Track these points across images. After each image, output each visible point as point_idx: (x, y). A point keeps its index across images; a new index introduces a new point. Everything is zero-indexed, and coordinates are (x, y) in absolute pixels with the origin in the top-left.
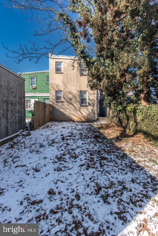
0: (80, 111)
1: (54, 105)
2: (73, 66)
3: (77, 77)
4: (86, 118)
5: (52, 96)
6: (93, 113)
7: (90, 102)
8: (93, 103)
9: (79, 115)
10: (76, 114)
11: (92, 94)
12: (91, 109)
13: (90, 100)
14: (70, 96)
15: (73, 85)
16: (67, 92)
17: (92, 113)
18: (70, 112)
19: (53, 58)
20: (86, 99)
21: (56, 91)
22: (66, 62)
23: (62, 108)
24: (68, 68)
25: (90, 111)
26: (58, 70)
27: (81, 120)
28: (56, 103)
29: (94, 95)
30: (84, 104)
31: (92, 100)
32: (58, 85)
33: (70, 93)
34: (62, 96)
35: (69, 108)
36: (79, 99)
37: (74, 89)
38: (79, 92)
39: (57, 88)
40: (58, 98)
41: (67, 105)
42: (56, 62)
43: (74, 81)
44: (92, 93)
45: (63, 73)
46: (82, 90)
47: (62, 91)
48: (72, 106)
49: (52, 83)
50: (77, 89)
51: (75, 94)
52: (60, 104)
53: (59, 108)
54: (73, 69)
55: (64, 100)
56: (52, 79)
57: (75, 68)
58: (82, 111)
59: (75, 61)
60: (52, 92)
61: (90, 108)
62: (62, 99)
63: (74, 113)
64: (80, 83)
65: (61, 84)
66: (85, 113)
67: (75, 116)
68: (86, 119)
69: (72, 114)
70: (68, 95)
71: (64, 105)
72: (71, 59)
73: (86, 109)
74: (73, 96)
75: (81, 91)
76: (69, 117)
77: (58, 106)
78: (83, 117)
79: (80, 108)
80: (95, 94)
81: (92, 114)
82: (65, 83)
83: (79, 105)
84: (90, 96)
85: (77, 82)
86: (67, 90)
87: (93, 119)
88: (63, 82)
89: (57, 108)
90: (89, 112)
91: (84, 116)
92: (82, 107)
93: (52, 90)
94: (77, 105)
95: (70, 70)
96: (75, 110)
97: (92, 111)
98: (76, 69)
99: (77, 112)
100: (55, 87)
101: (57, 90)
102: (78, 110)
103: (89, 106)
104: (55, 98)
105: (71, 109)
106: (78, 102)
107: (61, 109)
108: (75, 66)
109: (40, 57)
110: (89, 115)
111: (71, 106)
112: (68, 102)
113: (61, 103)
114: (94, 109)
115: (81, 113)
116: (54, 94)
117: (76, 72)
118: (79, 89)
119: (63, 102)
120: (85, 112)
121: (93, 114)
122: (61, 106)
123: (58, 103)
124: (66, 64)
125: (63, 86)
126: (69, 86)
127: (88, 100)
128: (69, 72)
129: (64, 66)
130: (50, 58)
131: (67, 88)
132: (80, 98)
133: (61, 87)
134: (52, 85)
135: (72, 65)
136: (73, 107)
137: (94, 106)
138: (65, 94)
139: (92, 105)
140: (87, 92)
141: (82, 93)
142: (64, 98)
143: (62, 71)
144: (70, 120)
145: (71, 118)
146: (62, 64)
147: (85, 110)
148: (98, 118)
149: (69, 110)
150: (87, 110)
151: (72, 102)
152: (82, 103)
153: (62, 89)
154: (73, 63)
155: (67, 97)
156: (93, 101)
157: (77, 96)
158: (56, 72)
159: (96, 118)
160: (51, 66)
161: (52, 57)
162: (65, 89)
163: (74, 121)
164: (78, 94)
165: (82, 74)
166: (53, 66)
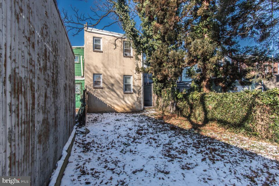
0: (123, 99)
1: (92, 92)
2: (115, 45)
3: (120, 58)
4: (131, 107)
5: (88, 80)
6: (139, 101)
7: (135, 89)
8: (139, 90)
9: (122, 105)
10: (119, 104)
11: (137, 80)
12: (137, 97)
13: (135, 86)
14: (112, 81)
15: (116, 68)
16: (108, 75)
17: (137, 101)
18: (111, 100)
19: (89, 32)
20: (130, 85)
21: (94, 74)
22: (107, 39)
23: (102, 96)
24: (108, 46)
25: (136, 99)
26: (96, 48)
27: (125, 110)
28: (94, 90)
29: (140, 81)
30: (129, 92)
31: (137, 86)
32: (96, 66)
33: (111, 77)
34: (101, 80)
35: (110, 95)
36: (122, 85)
37: (117, 73)
38: (122, 76)
39: (95, 69)
40: (96, 83)
41: (108, 92)
42: (94, 37)
43: (116, 63)
44: (137, 78)
45: (102, 52)
46: (126, 74)
47: (101, 74)
48: (115, 93)
49: (89, 64)
50: (120, 73)
51: (118, 78)
52: (99, 91)
53: (97, 96)
54: (116, 48)
55: (105, 86)
56: (89, 59)
57: (117, 47)
58: (126, 99)
59: (118, 39)
60: (89, 74)
61: (135, 96)
62: (102, 85)
63: (116, 101)
64: (124, 66)
65: (100, 66)
66: (130, 102)
67: (118, 105)
68: (131, 109)
69: (114, 103)
70: (109, 80)
71: (104, 92)
72: (113, 36)
73: (131, 96)
74: (115, 81)
75: (124, 75)
76: (111, 107)
77: (97, 93)
78: (128, 107)
79: (123, 96)
80: (141, 79)
81: (137, 103)
82: (106, 64)
83: (122, 93)
84: (135, 81)
85: (120, 64)
86: (109, 73)
87: (139, 109)
88: (103, 64)
89: (95, 95)
90: (134, 100)
91: (128, 105)
92: (126, 95)
93: (89, 72)
94: (120, 92)
95: (111, 48)
96: (117, 99)
97: (137, 100)
98: (119, 49)
99: (120, 101)
100: (92, 68)
101: (96, 73)
102: (121, 98)
103: (134, 94)
104: (92, 83)
105: (113, 98)
106: (121, 88)
107: (100, 97)
108: (117, 45)
109: (82, 29)
110: (134, 104)
111: (113, 93)
112: (109, 88)
113: (101, 90)
114: (140, 97)
115: (126, 102)
116: (92, 78)
117: (119, 51)
118: (122, 73)
119: (102, 88)
120: (130, 100)
121: (139, 103)
122: (101, 93)
123: (96, 89)
124: (107, 41)
125: (102, 67)
126: (110, 69)
127: (133, 86)
128: (110, 52)
129: (103, 43)
130: (86, 31)
131: (109, 71)
132: (124, 84)
133: (100, 69)
134: (88, 66)
135: (114, 43)
136: (116, 95)
137: (140, 94)
138: (106, 78)
139: (138, 92)
140: (132, 77)
141: (126, 78)
142: (104, 82)
143: (102, 50)
144: (112, 111)
145: (112, 108)
146: (101, 40)
147: (130, 98)
148: (144, 108)
149: (111, 98)
150: (132, 98)
151: (115, 89)
152: (126, 90)
153: (101, 71)
154: (115, 41)
155: (107, 82)
156: (139, 88)
157: (119, 81)
158: (93, 50)
159: (142, 108)
160: (87, 42)
161: (88, 30)
162: (105, 71)
163: (116, 112)
164: (122, 78)
165: (126, 55)
166: (90, 42)
